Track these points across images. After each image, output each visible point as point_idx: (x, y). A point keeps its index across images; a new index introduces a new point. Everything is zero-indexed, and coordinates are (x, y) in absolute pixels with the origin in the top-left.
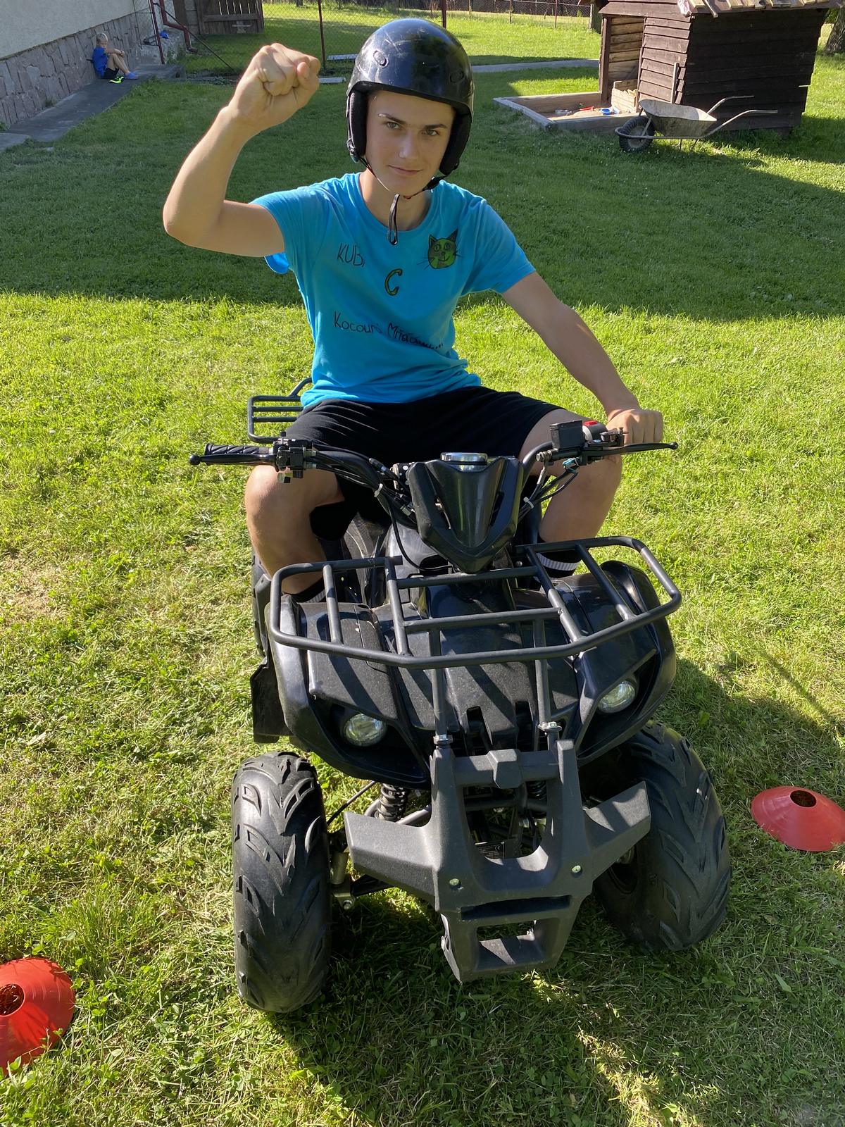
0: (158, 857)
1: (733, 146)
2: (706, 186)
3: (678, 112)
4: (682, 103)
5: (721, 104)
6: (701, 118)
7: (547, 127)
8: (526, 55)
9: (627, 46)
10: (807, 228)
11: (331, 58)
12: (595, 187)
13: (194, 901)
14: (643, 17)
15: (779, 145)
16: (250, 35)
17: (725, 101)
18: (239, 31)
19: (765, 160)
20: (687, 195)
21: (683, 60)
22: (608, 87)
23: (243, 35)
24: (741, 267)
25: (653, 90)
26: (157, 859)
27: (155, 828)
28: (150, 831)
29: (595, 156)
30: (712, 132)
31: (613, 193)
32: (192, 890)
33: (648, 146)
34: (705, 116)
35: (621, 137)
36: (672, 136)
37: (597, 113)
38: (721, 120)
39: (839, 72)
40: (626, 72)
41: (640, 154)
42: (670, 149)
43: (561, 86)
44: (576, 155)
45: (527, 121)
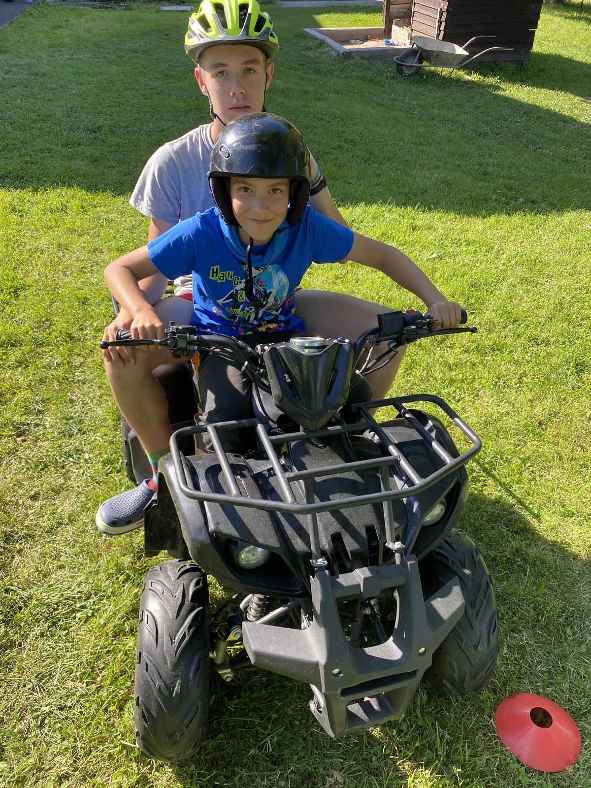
1: (480, 74)
2: (460, 106)
3: (440, 46)
4: (444, 39)
5: (472, 41)
6: (457, 52)
7: (343, 54)
10: (534, 142)
12: (378, 104)
15: (513, 74)
17: (475, 40)
19: (503, 85)
20: (446, 112)
21: (445, 6)
22: (389, 23)
24: (485, 174)
25: (422, 28)
29: (378, 78)
30: (465, 63)
31: (391, 109)
33: (418, 72)
34: (460, 51)
35: (398, 64)
36: (436, 65)
37: (380, 44)
38: (472, 54)
39: (555, 18)
40: (403, 12)
41: (412, 78)
42: (434, 74)
43: (355, 20)
44: (364, 78)
45: (328, 48)
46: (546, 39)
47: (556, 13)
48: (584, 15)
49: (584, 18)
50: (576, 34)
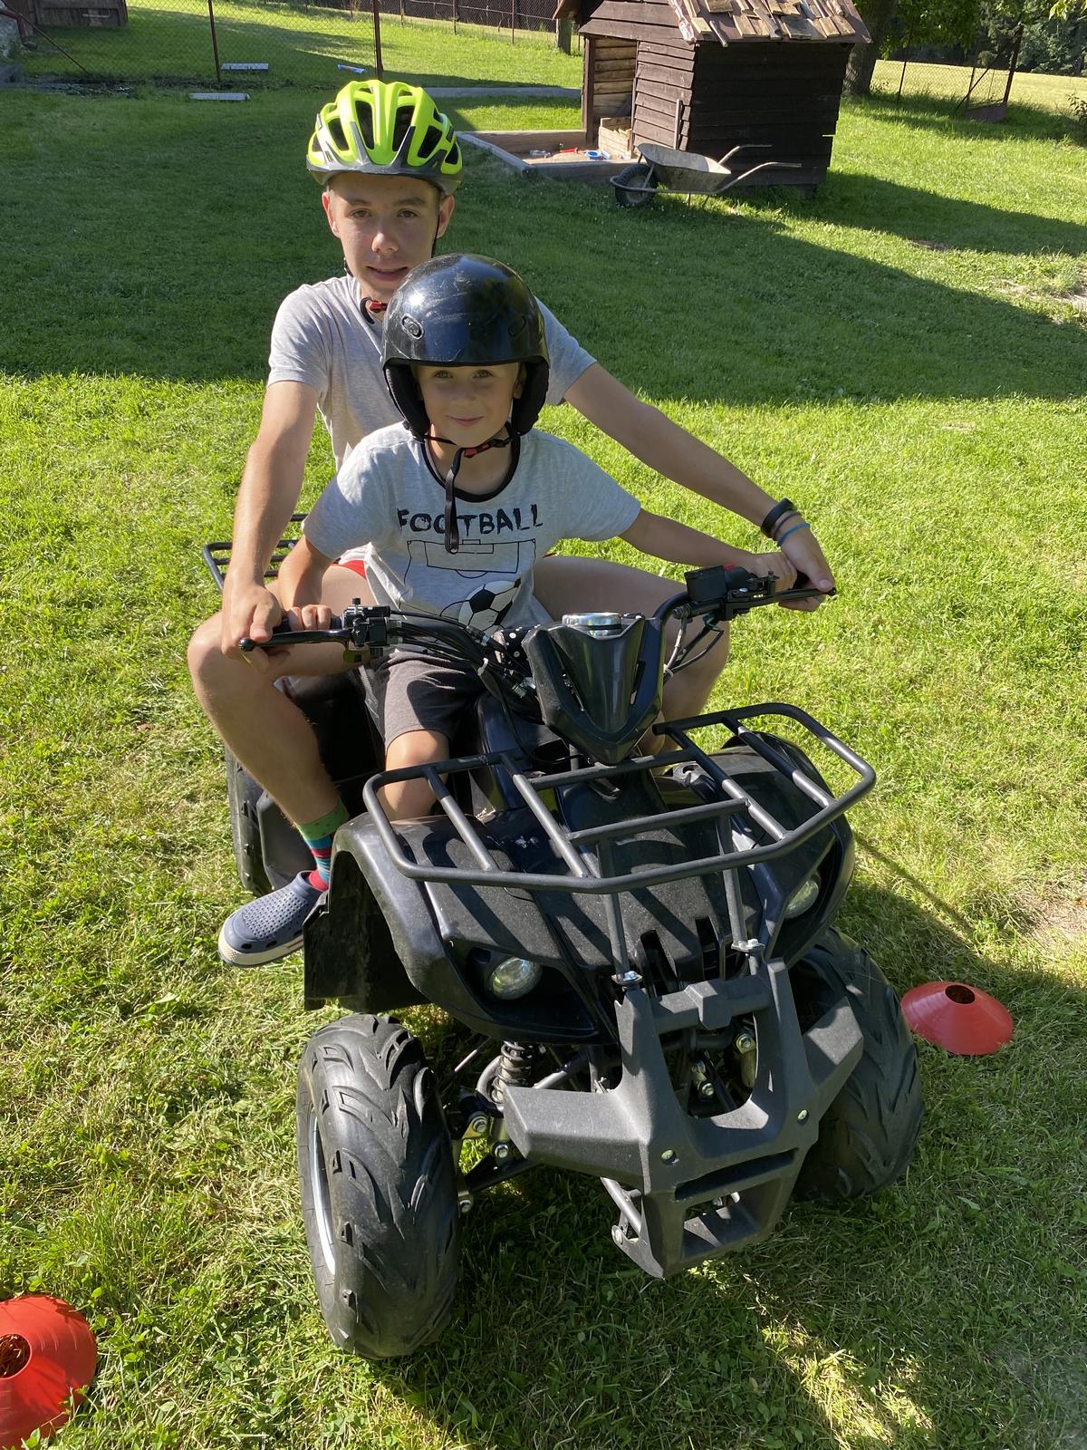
0: (175, 1141)
1: (751, 205)
2: (724, 253)
3: (684, 160)
4: (688, 149)
5: (735, 153)
6: (712, 170)
7: (524, 172)
8: (481, 77)
9: (614, 74)
10: (848, 309)
11: (225, 66)
12: (593, 251)
13: (234, 1195)
14: (635, 41)
15: (803, 205)
16: (110, 30)
17: (739, 150)
18: (93, 23)
19: (789, 223)
20: (704, 263)
21: (687, 96)
22: (593, 123)
23: (99, 28)
24: (780, 354)
25: (650, 131)
26: (176, 1145)
27: (166, 1105)
28: (160, 1109)
29: (588, 210)
30: (726, 187)
31: (614, 258)
32: (229, 1181)
33: (651, 202)
34: (716, 167)
35: (617, 188)
36: (679, 189)
37: (581, 157)
38: (736, 173)
39: (858, 119)
40: (615, 107)
41: (641, 210)
42: (677, 204)
43: (531, 120)
44: (563, 210)
45: (497, 164)
46: (847, 151)
47: (858, 110)
48: (902, 114)
49: (904, 118)
50: (895, 143)
